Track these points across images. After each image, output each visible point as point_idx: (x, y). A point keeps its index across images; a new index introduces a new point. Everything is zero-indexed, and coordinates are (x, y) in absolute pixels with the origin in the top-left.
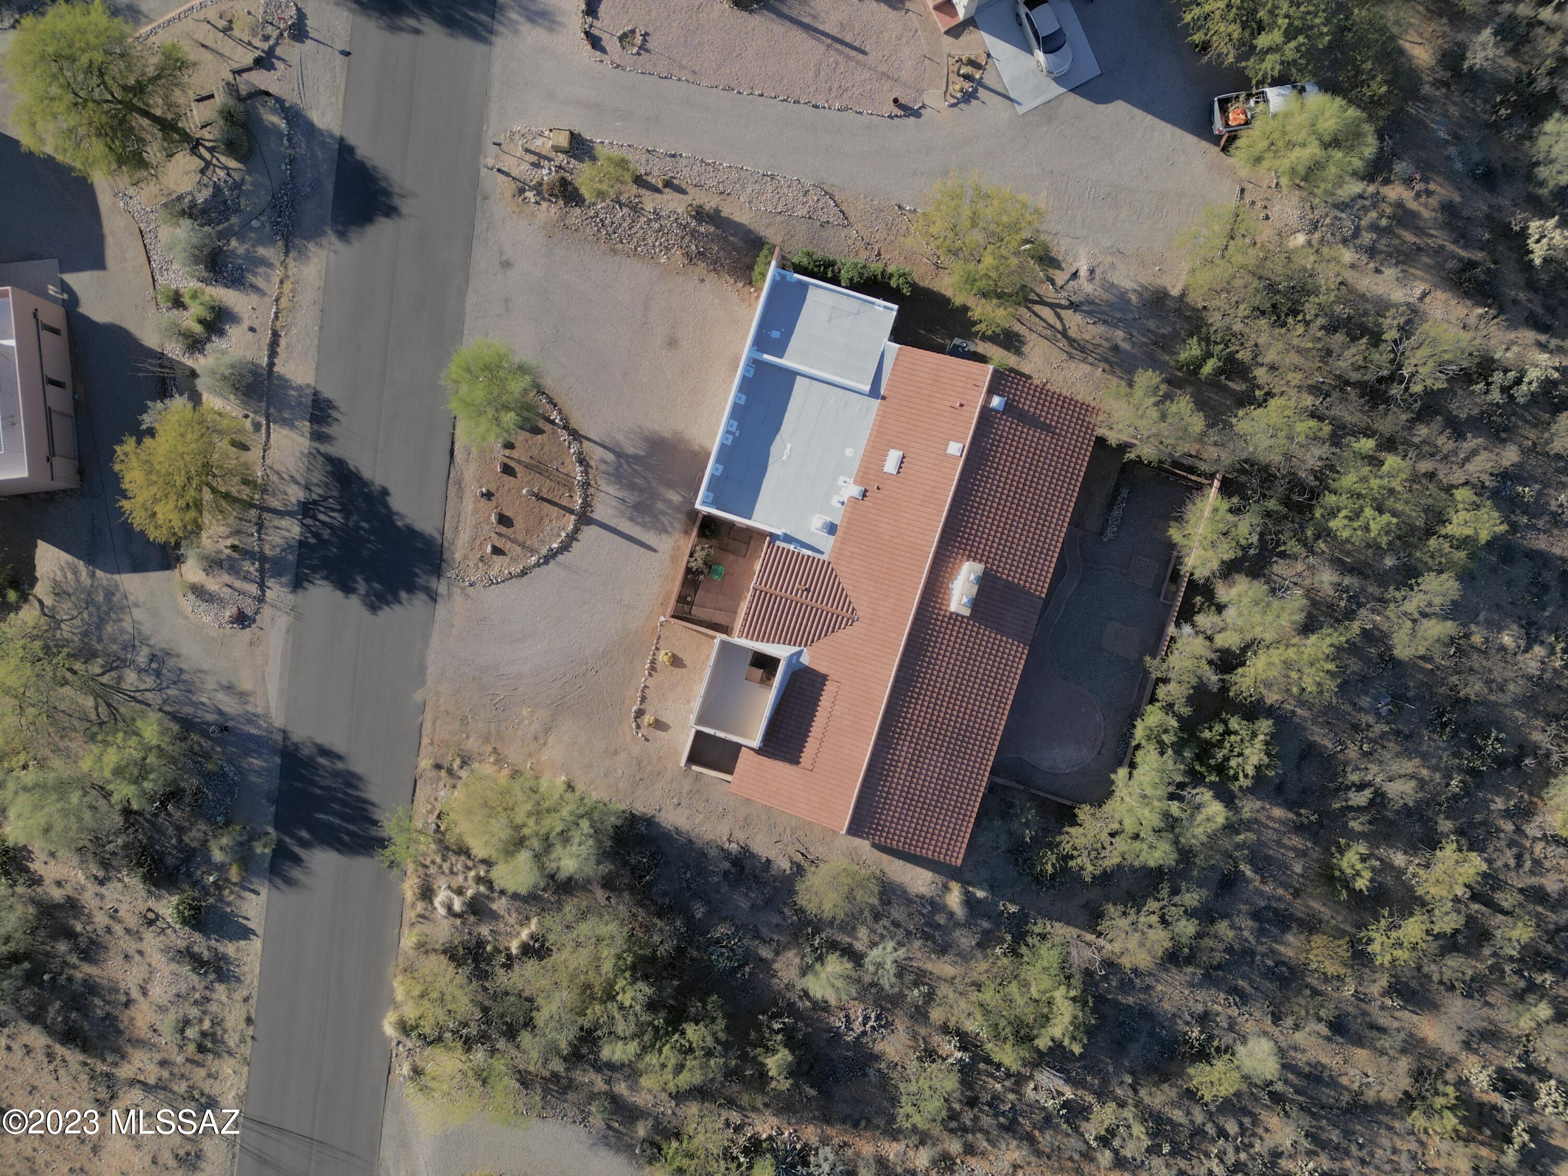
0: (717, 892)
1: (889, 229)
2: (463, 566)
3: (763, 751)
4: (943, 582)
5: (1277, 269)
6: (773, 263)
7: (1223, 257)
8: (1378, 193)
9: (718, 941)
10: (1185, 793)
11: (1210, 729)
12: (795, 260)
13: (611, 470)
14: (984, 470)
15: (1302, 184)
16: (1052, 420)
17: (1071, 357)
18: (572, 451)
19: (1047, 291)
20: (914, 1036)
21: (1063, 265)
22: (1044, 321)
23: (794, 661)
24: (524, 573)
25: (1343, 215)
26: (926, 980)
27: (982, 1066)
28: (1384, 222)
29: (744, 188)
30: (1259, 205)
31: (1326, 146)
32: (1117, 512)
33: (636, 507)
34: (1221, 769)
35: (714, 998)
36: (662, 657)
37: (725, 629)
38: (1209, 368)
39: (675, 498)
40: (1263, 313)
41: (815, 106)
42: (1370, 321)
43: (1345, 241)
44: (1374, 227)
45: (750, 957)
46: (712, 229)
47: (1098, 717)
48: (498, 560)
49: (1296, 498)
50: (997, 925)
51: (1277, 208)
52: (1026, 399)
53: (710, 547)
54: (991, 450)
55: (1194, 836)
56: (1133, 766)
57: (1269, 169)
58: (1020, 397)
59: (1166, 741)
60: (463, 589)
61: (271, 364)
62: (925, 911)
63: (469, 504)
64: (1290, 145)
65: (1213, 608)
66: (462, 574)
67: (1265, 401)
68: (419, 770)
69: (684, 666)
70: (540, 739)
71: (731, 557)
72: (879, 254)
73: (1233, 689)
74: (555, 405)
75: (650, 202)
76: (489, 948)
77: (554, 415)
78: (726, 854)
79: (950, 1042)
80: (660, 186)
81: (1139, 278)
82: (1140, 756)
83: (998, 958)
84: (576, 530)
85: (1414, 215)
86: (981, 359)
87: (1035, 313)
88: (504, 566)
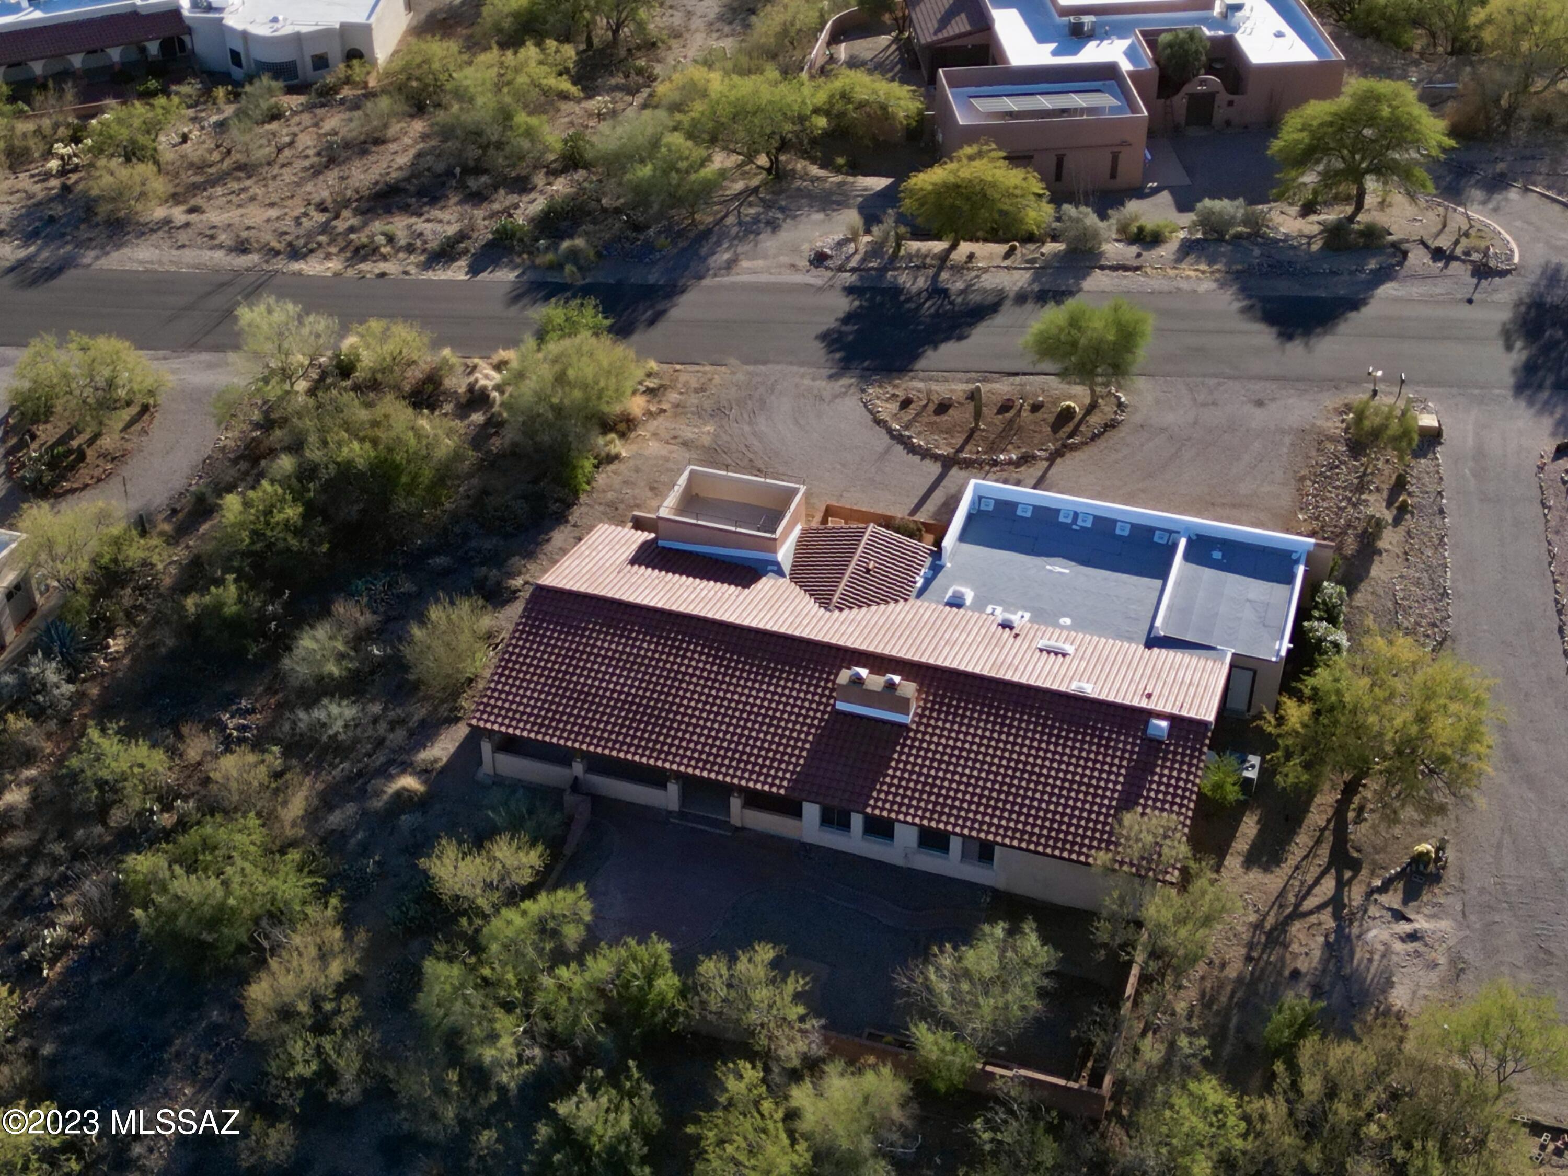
18: (1036, 452)
23: (771, 566)
24: (878, 422)
48: (892, 405)
61: (1102, 268)
63: (961, 386)
70: (675, 440)
75: (1374, 498)
80: (1398, 504)
84: (935, 456)
87: (1323, 874)
88: (887, 409)
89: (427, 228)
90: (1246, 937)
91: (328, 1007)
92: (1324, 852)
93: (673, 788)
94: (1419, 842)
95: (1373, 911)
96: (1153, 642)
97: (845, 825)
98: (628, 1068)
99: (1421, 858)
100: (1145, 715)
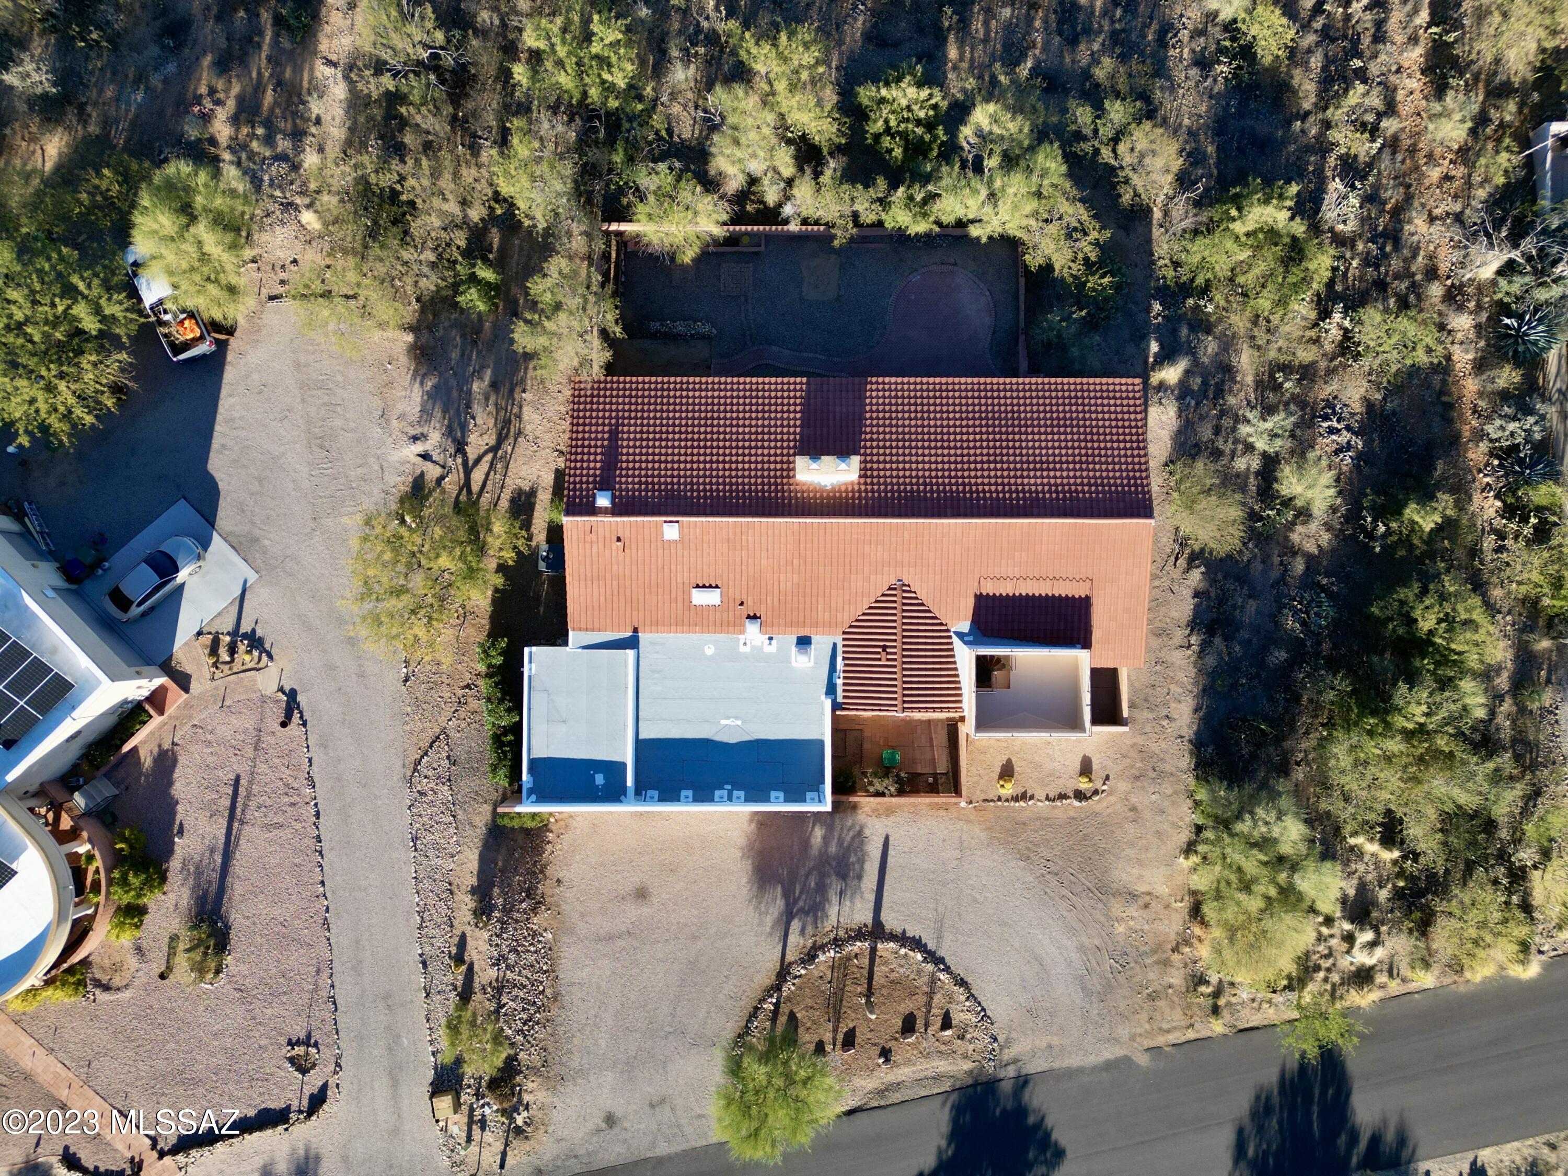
0: (1249, 641)
1: (435, 683)
2: (976, 1057)
3: (1086, 644)
4: (828, 498)
5: (350, 233)
6: (518, 809)
7: (354, 297)
8: (229, 147)
9: (1304, 623)
10: (970, 157)
11: (890, 151)
12: (505, 783)
13: (810, 919)
14: (686, 491)
15: (244, 234)
16: (603, 432)
17: (519, 433)
18: (803, 972)
19: (451, 484)
20: (1330, 372)
21: (418, 472)
22: (487, 475)
23: (971, 638)
24: (962, 983)
25: (266, 178)
26: (1266, 378)
27: (1339, 288)
28: (260, 131)
29: (436, 869)
30: (283, 276)
31: (193, 219)
32: (680, 327)
33: (843, 876)
34: (930, 125)
35: (1375, 610)
36: (1008, 790)
37: (952, 729)
38: (487, 274)
39: (818, 834)
40: (406, 233)
41: (318, 815)
42: (377, 112)
43: (296, 167)
44: (269, 140)
45: (1308, 581)
46: (496, 890)
47: (916, 278)
48: (958, 1017)
49: (602, 134)
50: (1179, 319)
51: (280, 254)
52: (588, 468)
53: (864, 774)
54: (660, 490)
55: (1021, 131)
56: (961, 224)
57: (239, 274)
58: (588, 475)
59: (922, 195)
60: (1001, 1048)
62: (1193, 403)
63: (903, 1073)
64: (204, 257)
65: (754, 188)
66: (986, 1055)
67: (505, 200)
68: (1227, 1031)
69: (1009, 761)
70: (1145, 900)
71: (867, 746)
72: (468, 686)
73: (837, 140)
74: (756, 1009)
75: (486, 974)
76: (1401, 884)
77: (768, 1006)
78: (1205, 647)
79: (1327, 331)
80: (464, 968)
81: (407, 384)
82: (949, 219)
83: (1217, 307)
84: (892, 937)
85: (241, 100)
86: (555, 534)
87: (481, 491)
88: (960, 1008)
100: (617, 509)
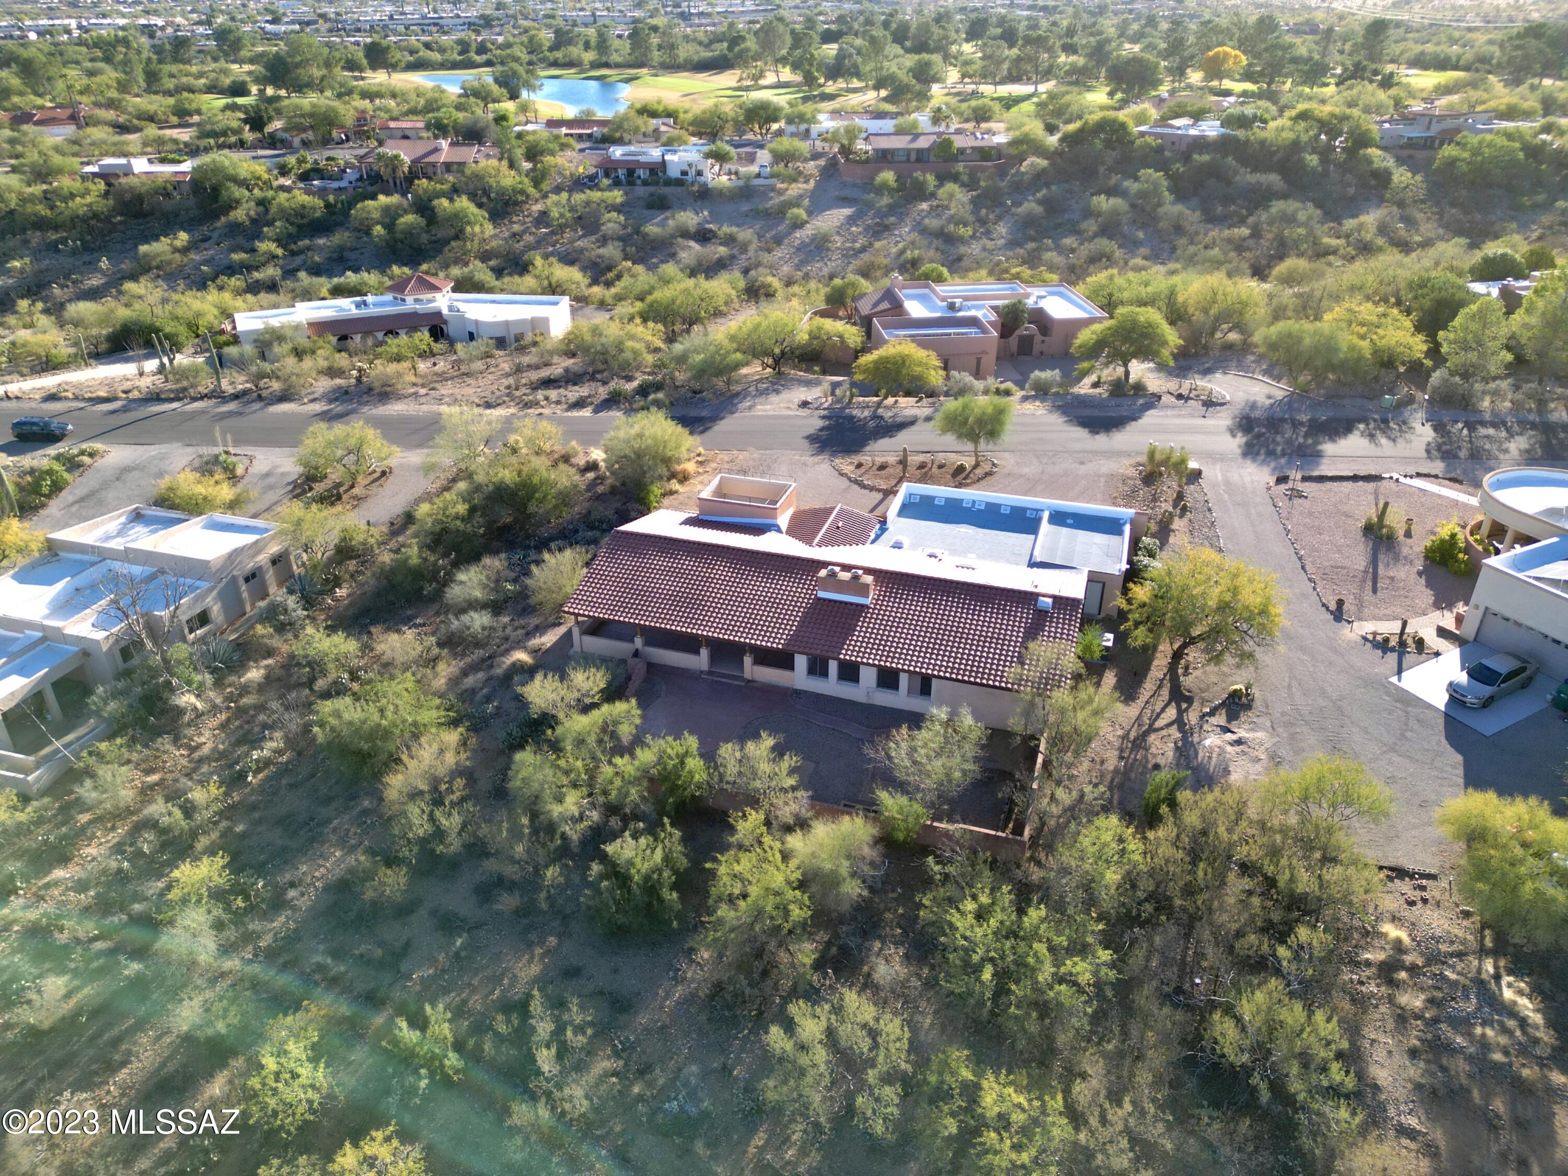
24: (842, 475)
41: (1303, 568)
87: (1166, 706)
88: (848, 469)
89: (570, 395)
90: (1117, 744)
91: (443, 787)
92: (1165, 693)
93: (704, 652)
94: (1233, 684)
95: (1206, 727)
96: (1032, 564)
97: (824, 674)
98: (663, 825)
99: (1235, 694)
100: (1037, 595)
